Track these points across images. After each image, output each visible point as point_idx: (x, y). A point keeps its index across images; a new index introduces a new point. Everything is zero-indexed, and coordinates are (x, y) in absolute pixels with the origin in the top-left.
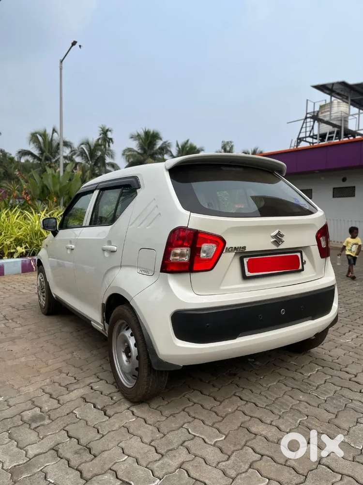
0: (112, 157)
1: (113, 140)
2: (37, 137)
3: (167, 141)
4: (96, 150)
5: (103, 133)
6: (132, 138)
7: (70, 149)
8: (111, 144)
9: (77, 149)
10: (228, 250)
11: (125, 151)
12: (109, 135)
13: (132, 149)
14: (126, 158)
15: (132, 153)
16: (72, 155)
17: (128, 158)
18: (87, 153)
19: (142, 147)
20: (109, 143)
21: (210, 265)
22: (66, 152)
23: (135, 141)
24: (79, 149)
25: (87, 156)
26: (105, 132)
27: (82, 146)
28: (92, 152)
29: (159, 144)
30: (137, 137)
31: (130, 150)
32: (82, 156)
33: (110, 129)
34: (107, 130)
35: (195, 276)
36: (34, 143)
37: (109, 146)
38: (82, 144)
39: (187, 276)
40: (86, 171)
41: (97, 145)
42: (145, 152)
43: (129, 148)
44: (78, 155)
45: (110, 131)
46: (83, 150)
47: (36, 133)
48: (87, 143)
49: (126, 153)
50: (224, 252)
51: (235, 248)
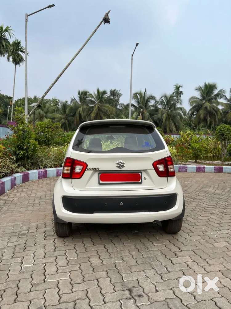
0: (181, 104)
1: (183, 92)
2: (137, 95)
3: (222, 89)
4: (170, 100)
5: (176, 89)
6: (196, 90)
7: (154, 101)
8: (181, 95)
9: (159, 100)
10: (89, 169)
11: (190, 99)
12: (181, 89)
13: (195, 97)
14: (190, 104)
15: (195, 100)
16: (156, 104)
17: (191, 103)
18: (165, 102)
19: (202, 95)
20: (180, 94)
21: (79, 176)
22: (152, 103)
23: (198, 92)
24: (160, 100)
25: (165, 104)
26: (178, 88)
27: (163, 98)
28: (168, 102)
29: (216, 92)
30: (199, 89)
31: (194, 98)
32: (162, 104)
33: (181, 86)
34: (179, 87)
35: (73, 180)
36: (134, 99)
37: (180, 96)
38: (163, 97)
39: (70, 180)
40: (164, 114)
41: (172, 97)
42: (204, 98)
43: (193, 97)
44: (160, 104)
45: (181, 87)
46: (163, 100)
47: (136, 93)
48: (165, 96)
49: (191, 100)
50: (87, 170)
51: (93, 168)
